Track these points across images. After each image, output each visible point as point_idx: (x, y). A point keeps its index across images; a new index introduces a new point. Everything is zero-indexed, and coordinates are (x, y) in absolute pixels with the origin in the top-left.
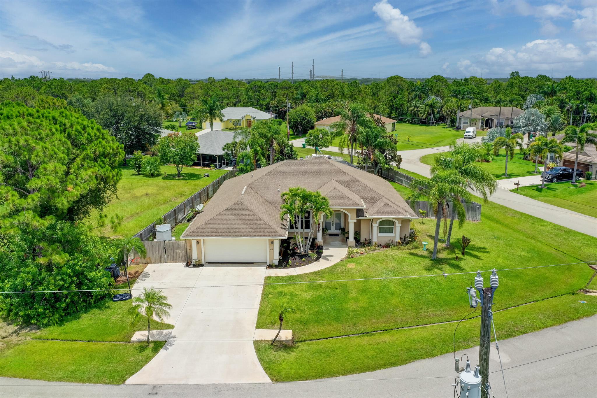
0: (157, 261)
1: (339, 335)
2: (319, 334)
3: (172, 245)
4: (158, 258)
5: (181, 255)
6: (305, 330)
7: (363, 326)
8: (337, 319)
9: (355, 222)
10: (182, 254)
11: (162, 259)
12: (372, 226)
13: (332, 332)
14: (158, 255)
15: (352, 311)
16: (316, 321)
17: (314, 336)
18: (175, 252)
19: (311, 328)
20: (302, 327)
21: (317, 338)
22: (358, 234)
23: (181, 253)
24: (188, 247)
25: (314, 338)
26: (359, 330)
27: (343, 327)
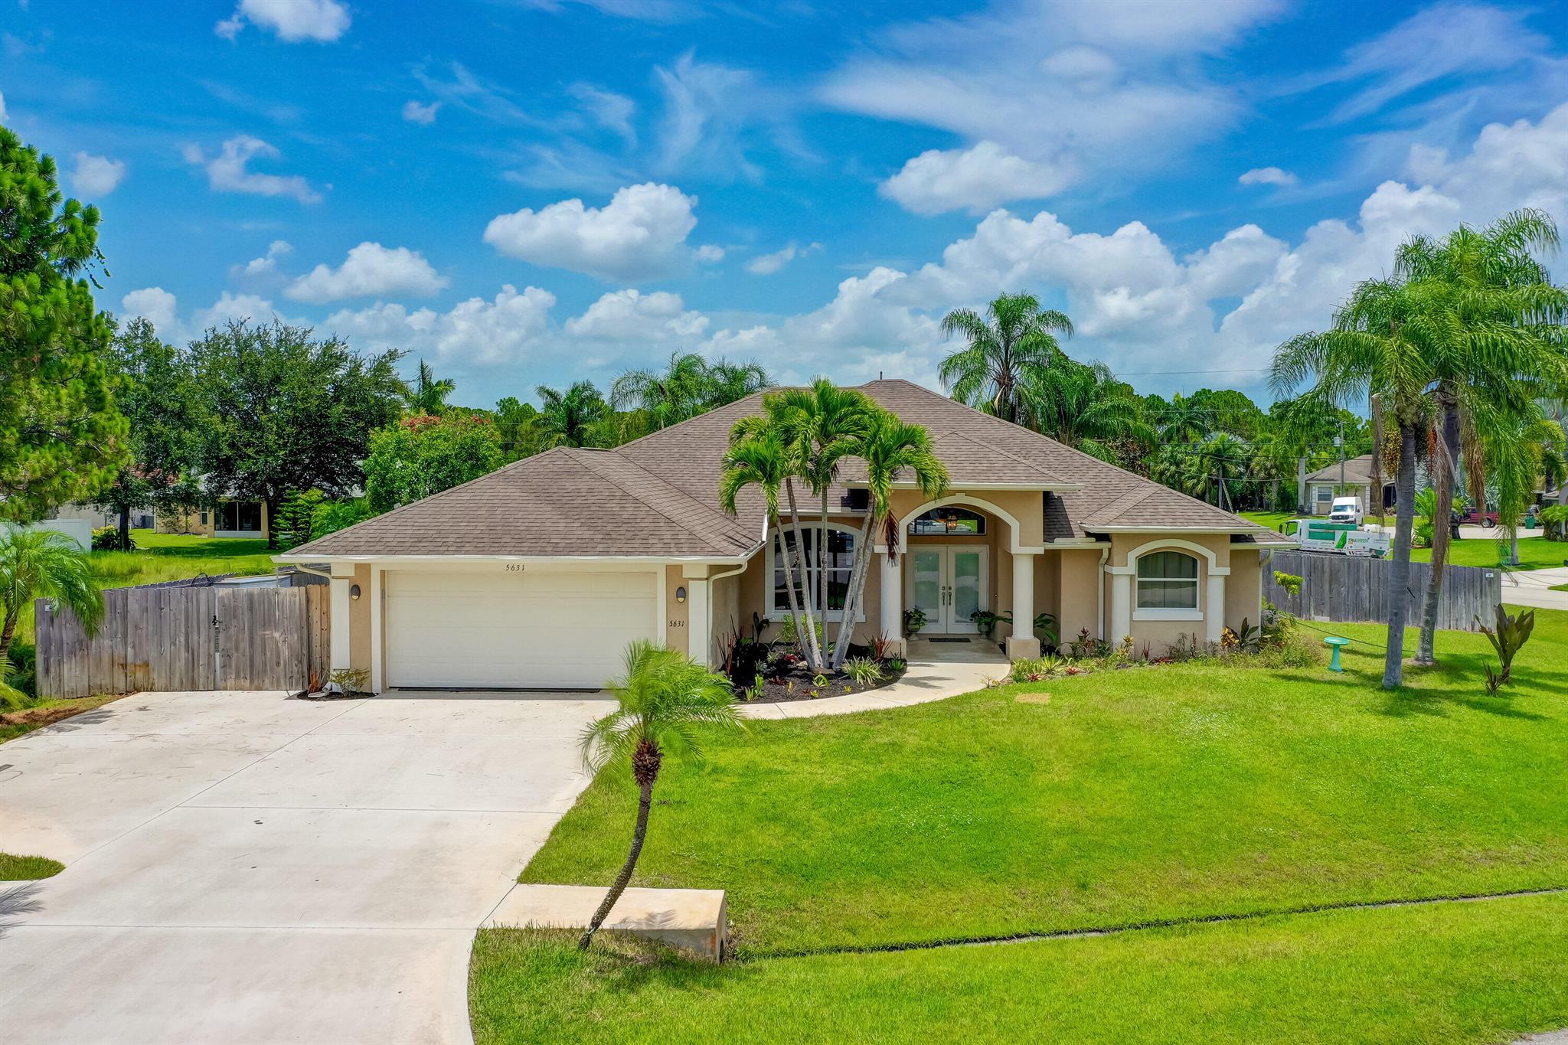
0: (176, 683)
1: (999, 929)
2: (882, 924)
3: (246, 605)
4: (180, 665)
5: (285, 653)
6: (805, 904)
7: (1132, 895)
8: (985, 864)
9: (1036, 557)
10: (291, 648)
11: (202, 671)
12: (1108, 578)
13: (958, 916)
14: (183, 654)
15: (1058, 833)
16: (870, 868)
17: (853, 931)
18: (258, 642)
19: (838, 897)
20: (789, 891)
21: (874, 941)
22: (1048, 621)
23: (282, 641)
24: (316, 616)
25: (852, 941)
26: (1113, 910)
27: (1017, 899)
